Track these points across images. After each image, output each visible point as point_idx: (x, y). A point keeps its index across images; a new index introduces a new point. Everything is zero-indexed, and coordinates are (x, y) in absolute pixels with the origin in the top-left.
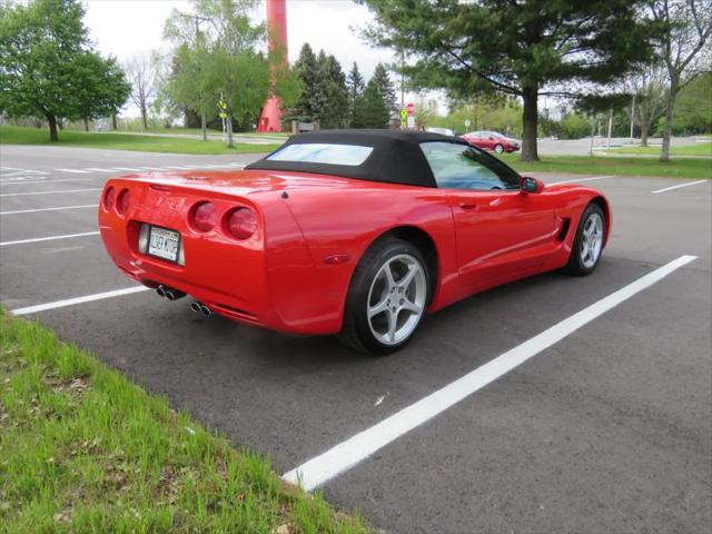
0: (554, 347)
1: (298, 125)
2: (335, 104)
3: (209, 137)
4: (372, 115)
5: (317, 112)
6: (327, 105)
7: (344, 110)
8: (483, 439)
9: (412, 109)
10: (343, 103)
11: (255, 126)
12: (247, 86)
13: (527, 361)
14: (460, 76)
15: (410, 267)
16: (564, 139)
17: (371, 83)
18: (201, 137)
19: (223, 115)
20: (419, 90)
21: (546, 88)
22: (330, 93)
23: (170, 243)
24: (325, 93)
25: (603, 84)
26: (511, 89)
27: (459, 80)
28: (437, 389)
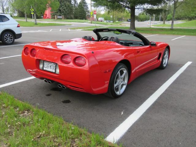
0: (164, 93)
1: (57, 17)
2: (69, 10)
3: (28, 20)
4: (81, 13)
5: (63, 12)
6: (66, 10)
7: (72, 12)
8: (156, 124)
9: (95, 12)
10: (71, 10)
11: (42, 17)
12: (41, 4)
13: (159, 98)
14: (112, 3)
15: (124, 71)
16: (139, 21)
17: (80, 3)
18: (25, 20)
19: (32, 13)
20: (98, 6)
21: (138, 7)
22: (67, 6)
23: (52, 67)
24: (65, 6)
25: (154, 6)
26: (127, 7)
27: (112, 4)
28: (137, 108)
